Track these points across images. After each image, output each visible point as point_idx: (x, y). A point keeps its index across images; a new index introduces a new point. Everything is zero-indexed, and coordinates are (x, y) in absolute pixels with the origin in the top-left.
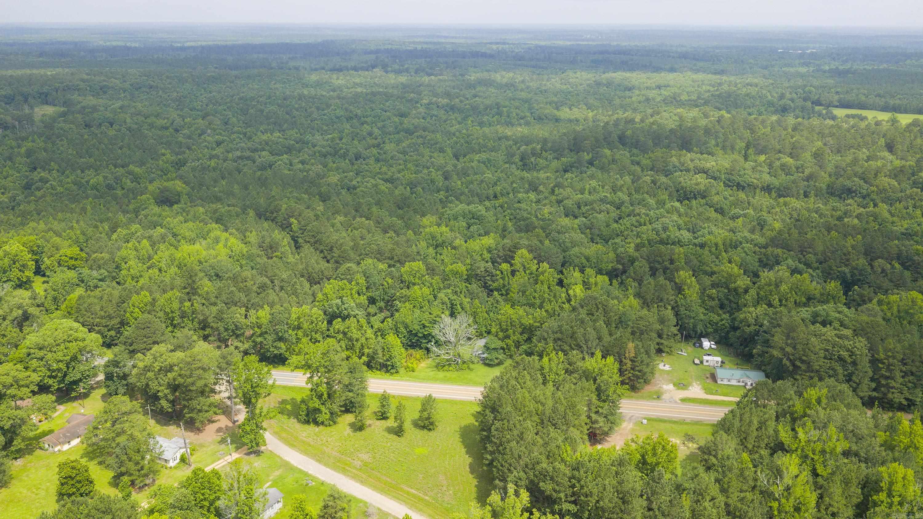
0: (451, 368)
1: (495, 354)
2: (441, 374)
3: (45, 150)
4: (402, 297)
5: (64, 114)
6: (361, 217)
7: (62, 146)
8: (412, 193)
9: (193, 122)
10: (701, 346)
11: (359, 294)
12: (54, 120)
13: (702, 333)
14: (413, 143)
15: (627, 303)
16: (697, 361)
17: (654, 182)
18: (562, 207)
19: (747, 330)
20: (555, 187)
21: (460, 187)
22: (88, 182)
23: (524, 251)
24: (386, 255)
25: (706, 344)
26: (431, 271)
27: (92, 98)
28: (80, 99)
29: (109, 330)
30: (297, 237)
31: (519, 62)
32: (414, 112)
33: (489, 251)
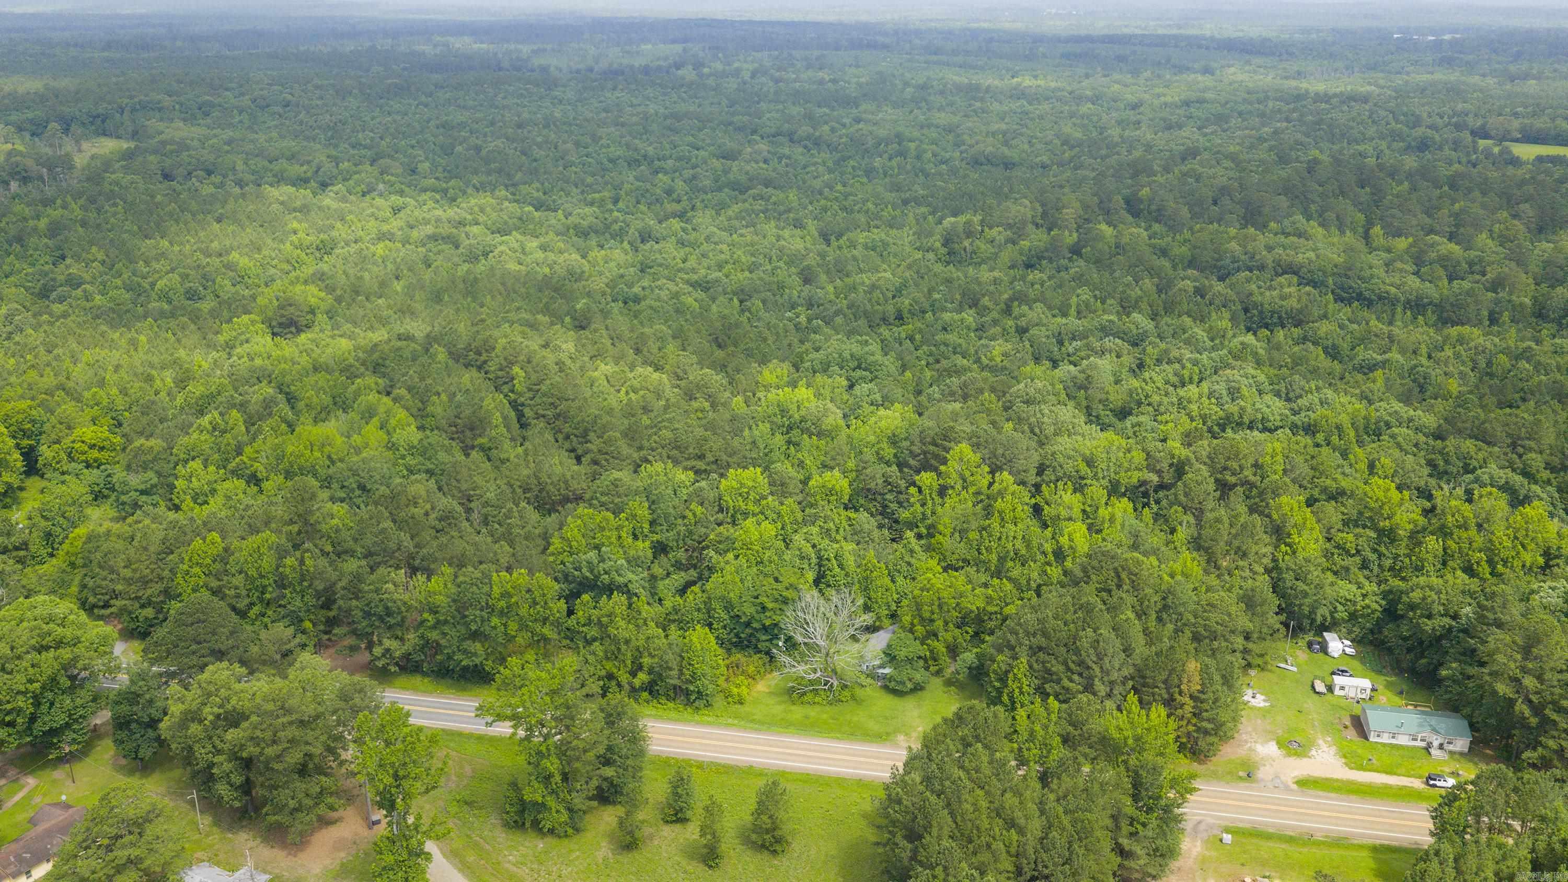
0: (817, 699)
1: (907, 671)
2: (798, 712)
3: (84, 224)
4: (720, 542)
5: (129, 156)
6: (645, 363)
7: (115, 214)
8: (743, 311)
9: (354, 169)
10: (1324, 649)
11: (635, 537)
12: (107, 165)
13: (1325, 620)
14: (746, 210)
15: (1178, 567)
16: (1320, 687)
17: (1200, 292)
18: (1027, 344)
19: (1428, 626)
20: (1012, 299)
21: (832, 297)
22: (153, 285)
23: (964, 448)
24: (691, 450)
25: (1337, 645)
26: (779, 487)
27: (181, 124)
28: (161, 126)
29: (143, 606)
30: (523, 405)
31: (935, 58)
32: (749, 150)
33: (894, 441)
